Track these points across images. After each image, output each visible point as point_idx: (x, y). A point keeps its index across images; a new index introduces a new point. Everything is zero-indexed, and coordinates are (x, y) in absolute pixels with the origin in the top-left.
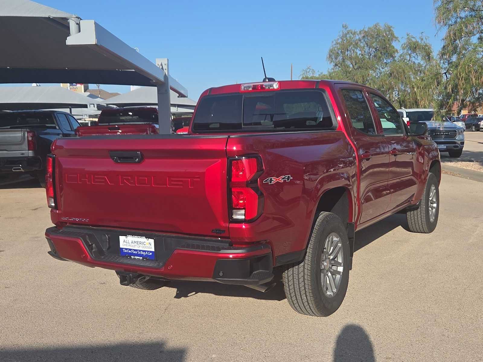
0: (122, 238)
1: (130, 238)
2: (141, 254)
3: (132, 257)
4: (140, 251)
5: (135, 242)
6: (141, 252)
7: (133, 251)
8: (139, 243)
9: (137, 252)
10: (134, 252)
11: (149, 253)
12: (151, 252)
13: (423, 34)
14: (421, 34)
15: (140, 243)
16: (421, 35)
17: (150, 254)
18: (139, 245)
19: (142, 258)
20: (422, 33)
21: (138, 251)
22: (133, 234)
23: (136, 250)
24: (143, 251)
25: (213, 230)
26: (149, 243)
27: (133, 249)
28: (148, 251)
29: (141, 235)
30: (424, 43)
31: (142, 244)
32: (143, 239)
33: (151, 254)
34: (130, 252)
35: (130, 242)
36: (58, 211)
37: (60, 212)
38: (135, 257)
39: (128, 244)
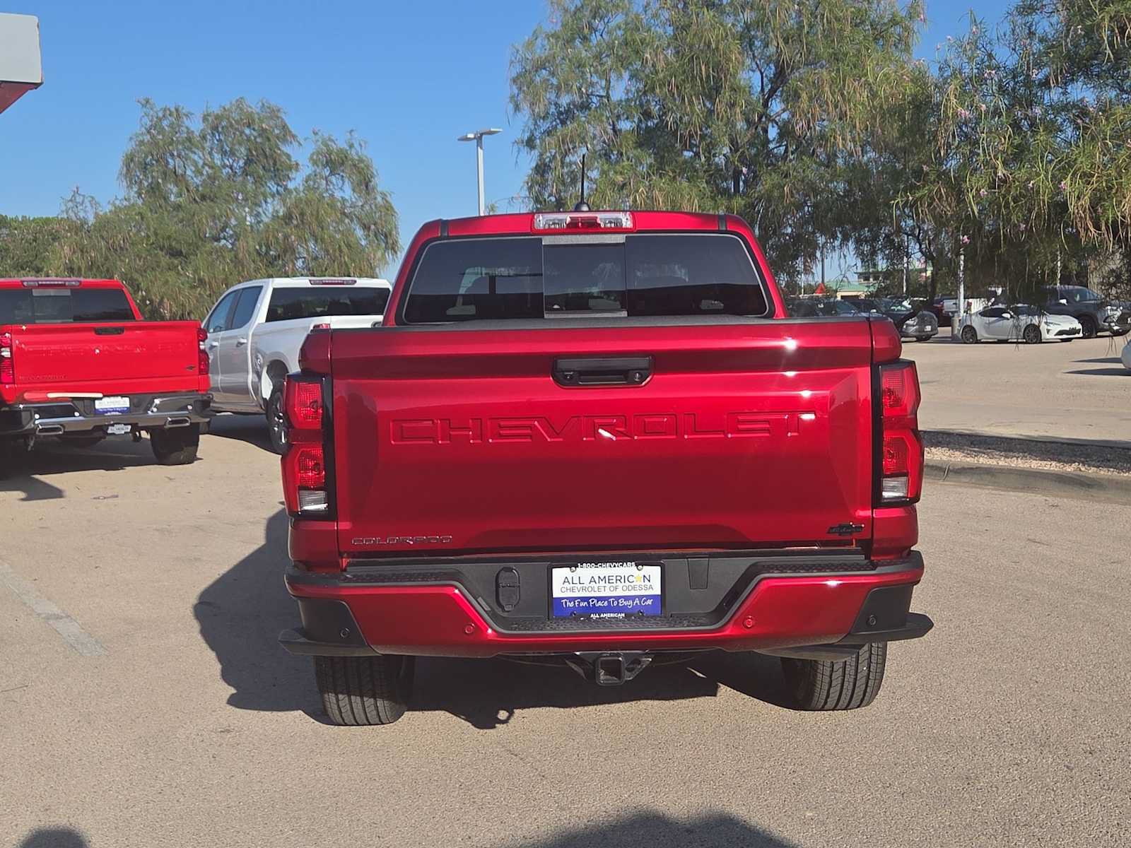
0: (559, 574)
1: (586, 572)
2: (620, 605)
3: (592, 616)
4: (618, 598)
5: (602, 577)
7: (595, 601)
8: (614, 581)
9: (609, 602)
10: (600, 604)
11: (645, 601)
12: (648, 597)
13: (353, 133)
14: (348, 134)
15: (619, 578)
16: (349, 136)
17: (647, 603)
18: (614, 585)
19: (623, 615)
20: (352, 131)
21: (611, 600)
22: (597, 561)
23: (604, 597)
24: (627, 598)
25: (832, 528)
26: (645, 576)
27: (594, 598)
28: (640, 597)
29: (622, 560)
30: (357, 154)
31: (622, 580)
32: (629, 569)
33: (649, 602)
34: (583, 604)
35: (586, 580)
36: (339, 523)
37: (345, 525)
38: (602, 616)
39: (579, 586)
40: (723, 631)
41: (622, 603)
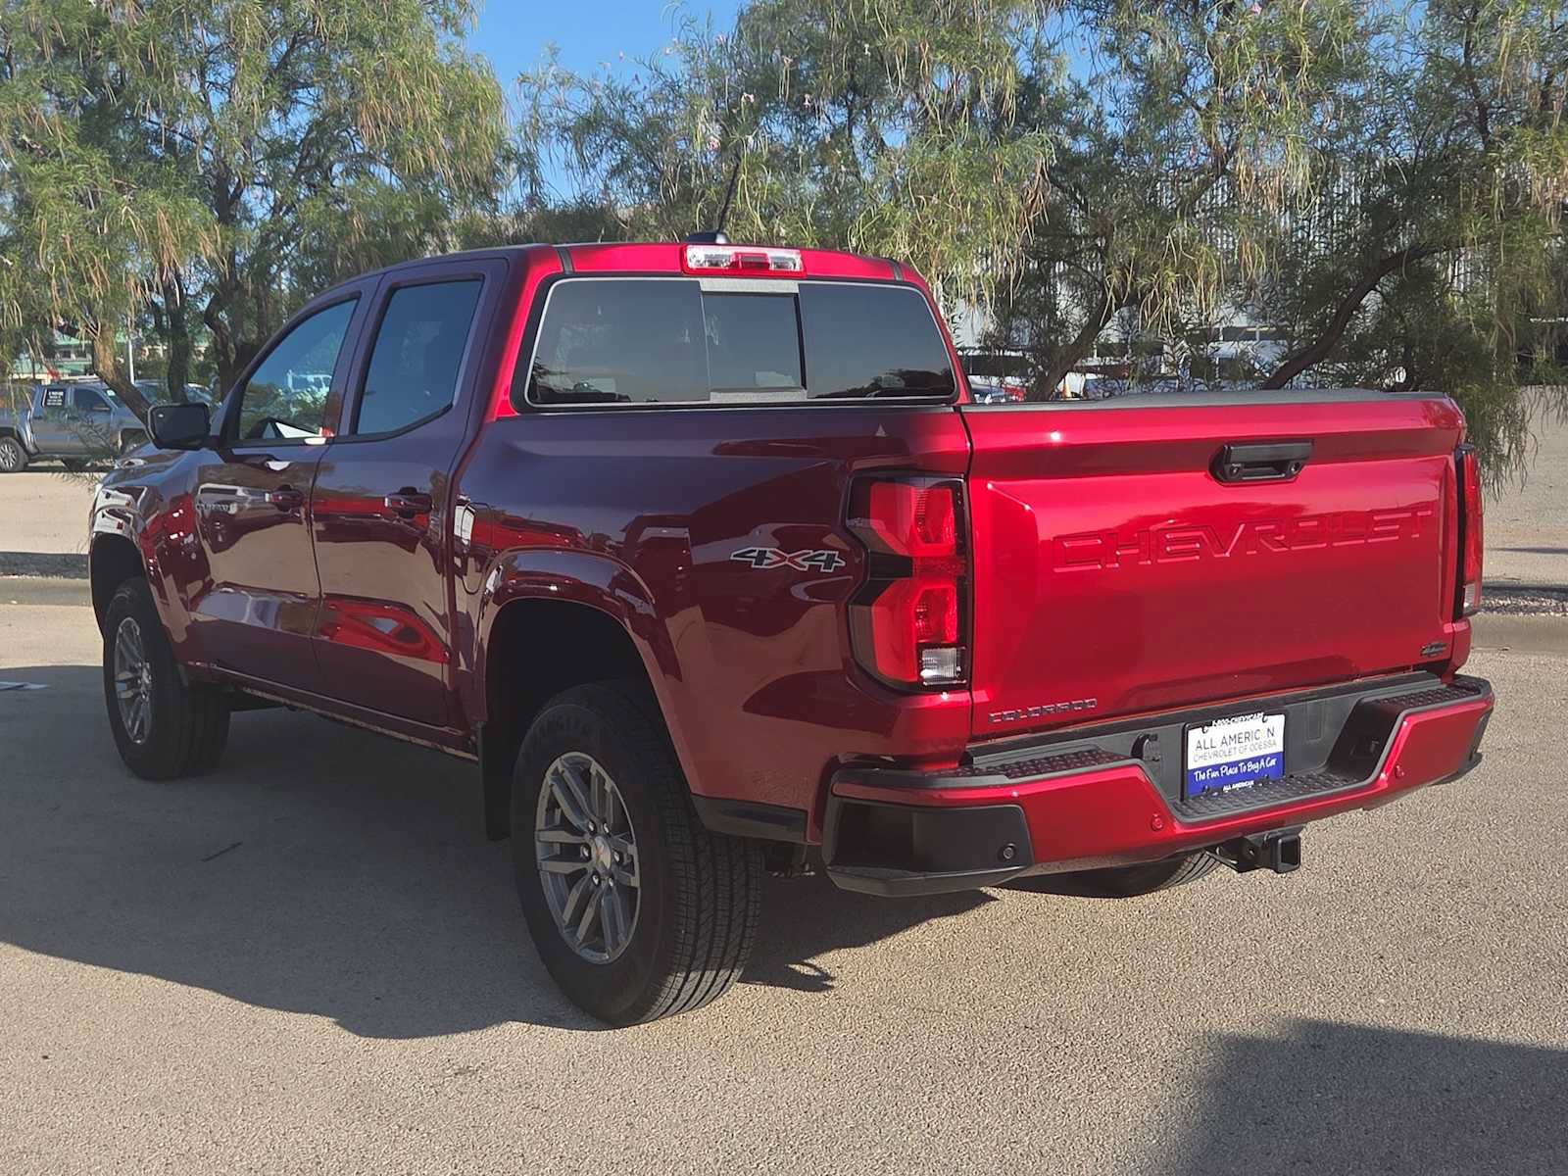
0: (1195, 737)
1: (1220, 730)
2: (1249, 770)
3: (1224, 788)
4: (1246, 761)
5: (1232, 737)
6: (1250, 765)
7: (1226, 768)
8: (1243, 740)
9: (1239, 769)
10: (1231, 771)
11: (1269, 761)
12: (1272, 756)
15: (1247, 735)
17: (1271, 764)
18: (1243, 744)
19: (1252, 783)
21: (1241, 765)
23: (1234, 762)
24: (1255, 760)
26: (1269, 730)
27: (1225, 764)
28: (1265, 757)
31: (1251, 738)
32: (1253, 724)
33: (1273, 762)
34: (1215, 774)
35: (1217, 743)
36: (974, 693)
37: (981, 696)
38: (1234, 787)
39: (1211, 751)
40: (1376, 788)
41: (1252, 766)
